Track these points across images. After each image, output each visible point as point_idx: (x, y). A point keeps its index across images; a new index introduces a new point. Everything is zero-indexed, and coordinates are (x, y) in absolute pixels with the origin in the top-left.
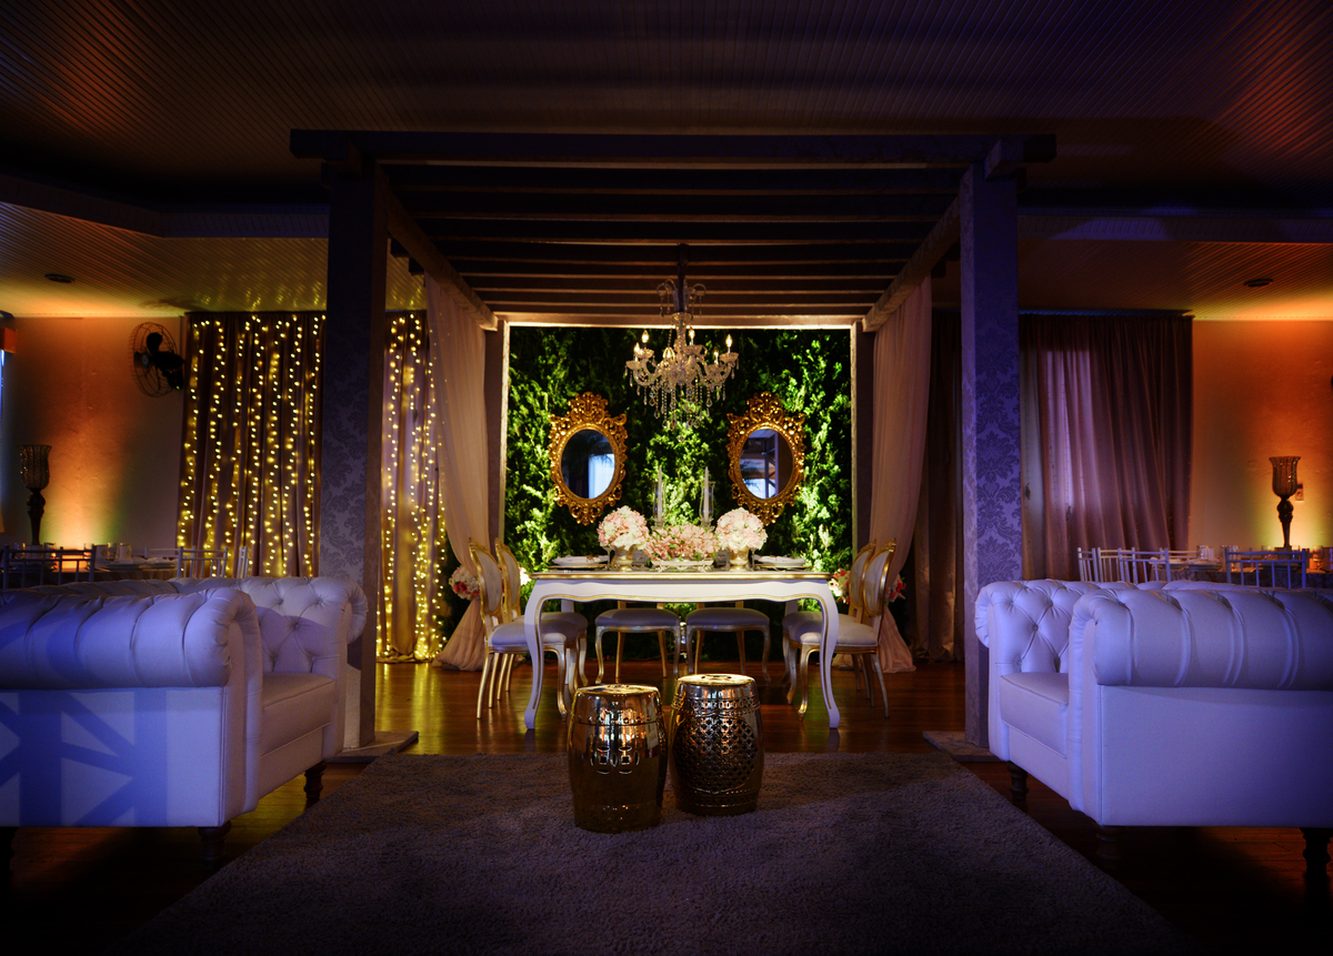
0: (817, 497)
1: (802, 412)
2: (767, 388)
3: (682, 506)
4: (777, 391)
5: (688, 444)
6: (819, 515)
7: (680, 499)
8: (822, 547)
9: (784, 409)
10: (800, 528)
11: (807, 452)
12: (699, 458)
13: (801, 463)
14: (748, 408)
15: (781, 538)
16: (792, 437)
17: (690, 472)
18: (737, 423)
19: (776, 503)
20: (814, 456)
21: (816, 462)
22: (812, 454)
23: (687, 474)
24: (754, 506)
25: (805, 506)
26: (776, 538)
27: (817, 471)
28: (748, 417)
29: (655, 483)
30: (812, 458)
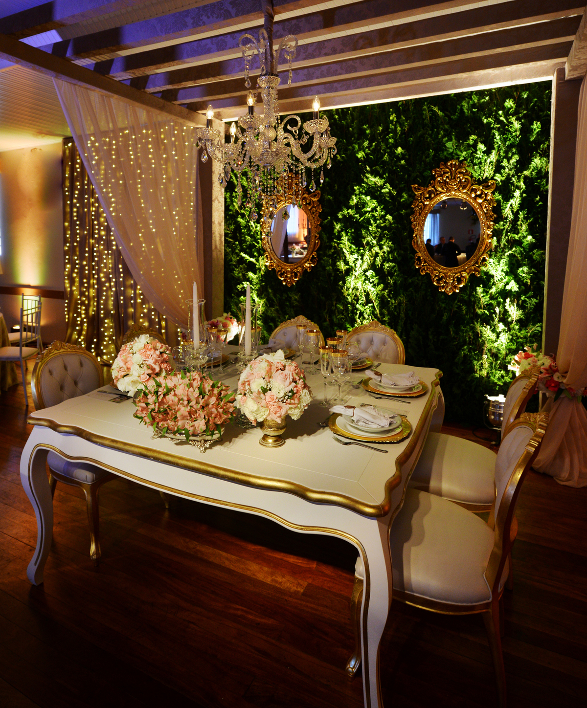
0: (506, 268)
1: (492, 178)
2: (452, 156)
3: (367, 274)
4: (465, 159)
5: (373, 216)
6: (508, 288)
7: (365, 266)
8: (510, 319)
9: (472, 177)
10: (485, 300)
11: (496, 221)
12: (383, 228)
13: (489, 232)
14: (434, 178)
15: (464, 308)
16: (480, 205)
17: (375, 242)
18: (421, 194)
19: (460, 273)
20: (504, 225)
21: (507, 232)
22: (502, 223)
23: (373, 243)
24: (436, 276)
25: (493, 276)
26: (459, 308)
27: (508, 241)
28: (434, 187)
29: (343, 253)
30: (502, 228)
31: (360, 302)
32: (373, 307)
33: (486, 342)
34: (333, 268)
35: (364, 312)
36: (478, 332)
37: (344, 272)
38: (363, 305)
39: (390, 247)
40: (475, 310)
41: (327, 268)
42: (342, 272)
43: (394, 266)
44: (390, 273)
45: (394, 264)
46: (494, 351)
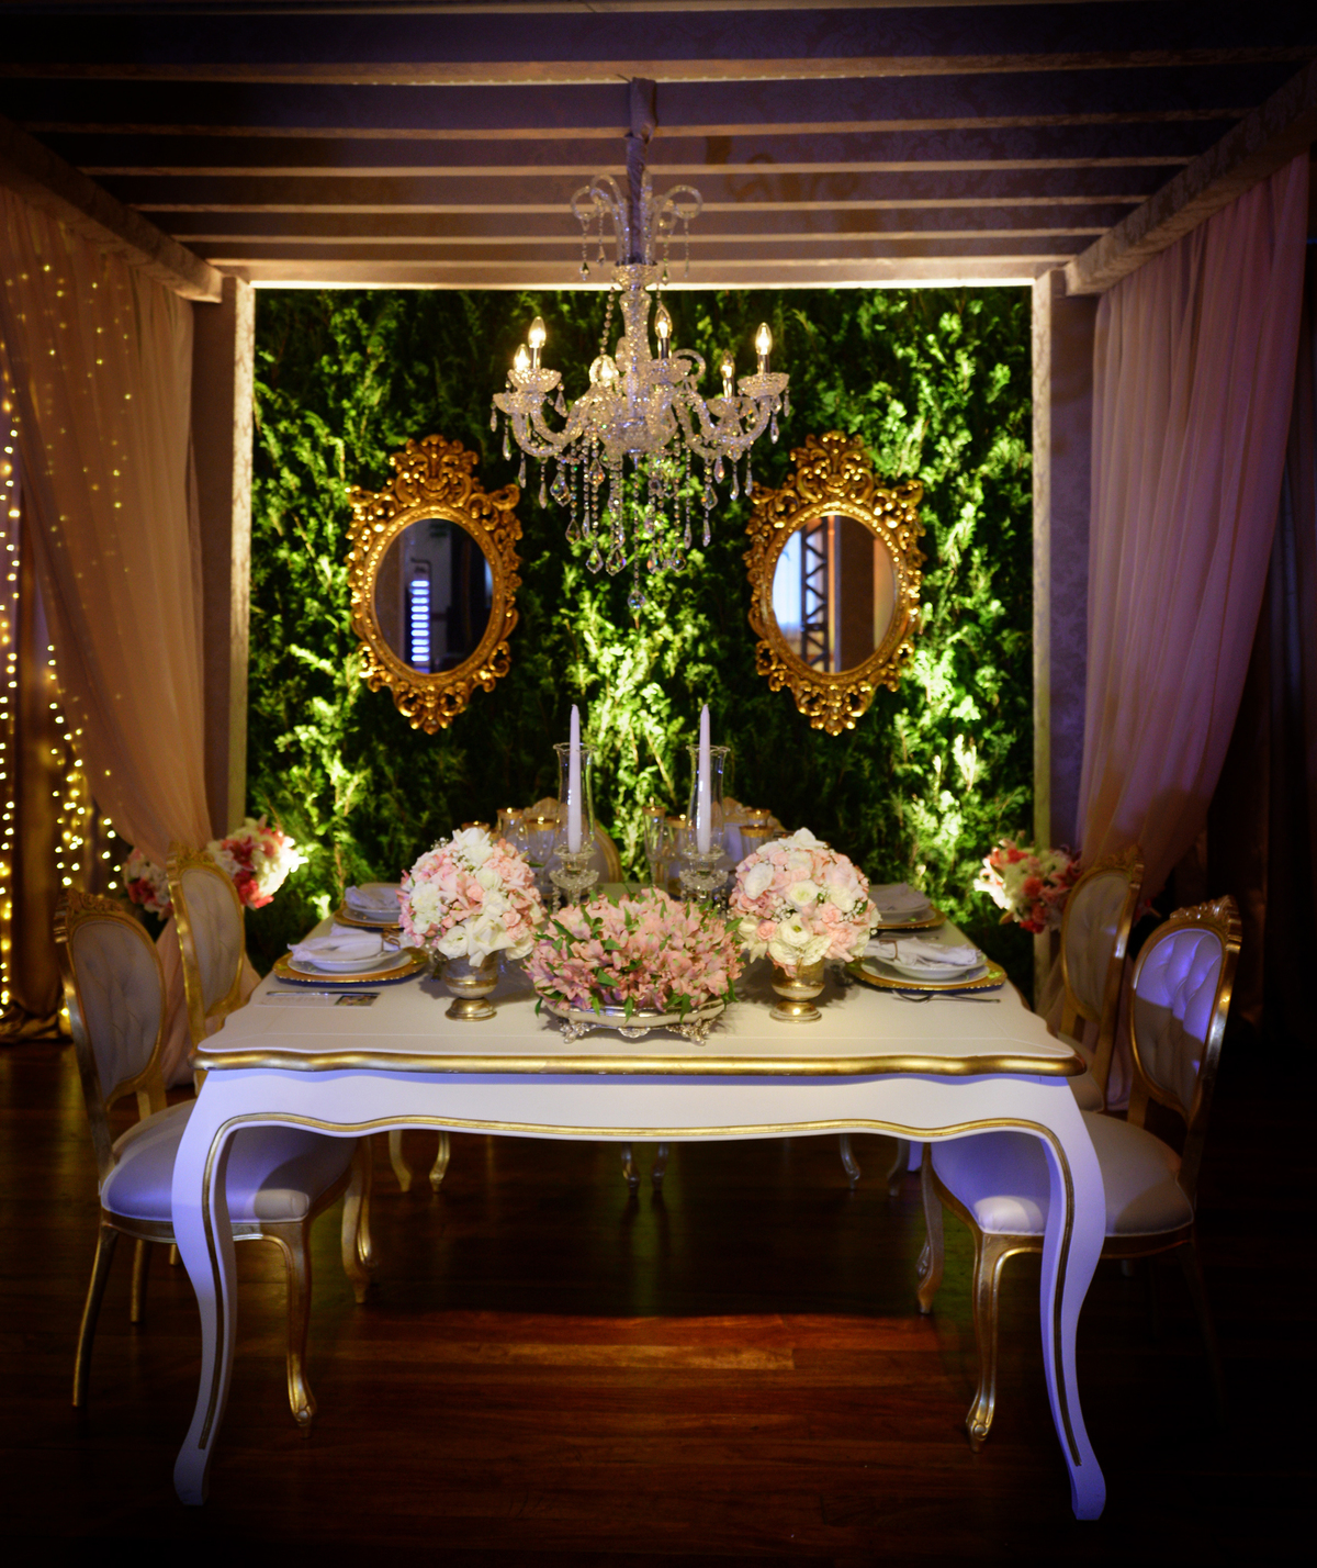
0: (950, 671)
1: (916, 477)
2: (833, 423)
3: (646, 692)
4: (860, 431)
6: (956, 713)
7: (639, 676)
8: (960, 784)
9: (874, 470)
10: (910, 741)
11: (928, 569)
12: (682, 582)
13: (914, 593)
14: (793, 468)
15: (867, 763)
16: (894, 533)
17: (661, 615)
18: (767, 504)
19: (856, 684)
20: (943, 578)
21: (949, 593)
22: (939, 573)
23: (656, 619)
24: (805, 693)
25: (923, 690)
26: (858, 764)
27: (951, 612)
28: (794, 489)
29: (583, 642)
30: (939, 583)
31: (624, 763)
32: (657, 775)
33: (917, 838)
34: (556, 682)
35: (635, 788)
36: (897, 818)
37: (583, 691)
38: (632, 772)
39: (701, 628)
40: (890, 767)
41: (543, 682)
42: (579, 691)
43: (711, 673)
44: (700, 690)
45: (709, 668)
46: (932, 856)
